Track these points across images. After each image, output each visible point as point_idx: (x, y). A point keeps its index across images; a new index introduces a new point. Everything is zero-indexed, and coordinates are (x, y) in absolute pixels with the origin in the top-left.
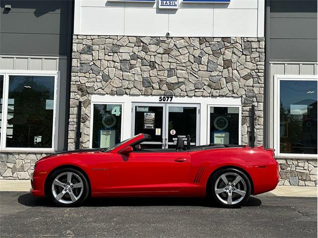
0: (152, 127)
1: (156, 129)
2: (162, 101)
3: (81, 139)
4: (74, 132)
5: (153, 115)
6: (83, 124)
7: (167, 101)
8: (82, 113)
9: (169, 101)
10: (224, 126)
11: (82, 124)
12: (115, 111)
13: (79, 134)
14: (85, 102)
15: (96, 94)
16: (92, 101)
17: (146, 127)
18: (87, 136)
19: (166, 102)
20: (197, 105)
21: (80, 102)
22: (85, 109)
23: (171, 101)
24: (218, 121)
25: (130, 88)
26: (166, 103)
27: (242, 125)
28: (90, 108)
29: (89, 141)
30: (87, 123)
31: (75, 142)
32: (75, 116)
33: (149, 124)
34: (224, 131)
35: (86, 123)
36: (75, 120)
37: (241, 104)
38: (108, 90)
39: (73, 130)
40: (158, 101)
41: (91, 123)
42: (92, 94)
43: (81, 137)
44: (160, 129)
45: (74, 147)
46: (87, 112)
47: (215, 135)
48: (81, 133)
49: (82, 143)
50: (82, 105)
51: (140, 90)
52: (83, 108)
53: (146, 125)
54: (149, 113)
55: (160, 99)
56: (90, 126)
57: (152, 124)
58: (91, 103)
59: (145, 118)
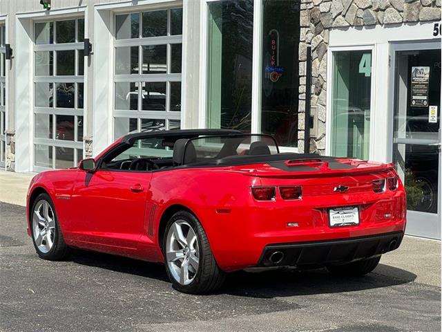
0: (425, 103)
1: (430, 107)
2: (439, 36)
4: (303, 116)
5: (426, 72)
6: (317, 97)
8: (315, 73)
12: (364, 66)
13: (307, 121)
14: (318, 48)
15: (335, 28)
16: (331, 44)
17: (414, 103)
18: (322, 124)
21: (308, 50)
22: (318, 63)
25: (383, 8)
28: (326, 60)
29: (324, 135)
31: (305, 138)
32: (305, 81)
33: (419, 94)
35: (321, 95)
36: (305, 89)
38: (351, 17)
39: (303, 112)
40: (432, 36)
41: (328, 95)
42: (330, 29)
43: (312, 127)
44: (436, 107)
45: (303, 146)
46: (321, 70)
48: (313, 118)
49: (314, 139)
50: (316, 55)
51: (399, 11)
52: (316, 64)
53: (414, 97)
54: (420, 68)
55: (436, 32)
56: (326, 102)
57: (424, 95)
58: (328, 48)
59: (413, 81)
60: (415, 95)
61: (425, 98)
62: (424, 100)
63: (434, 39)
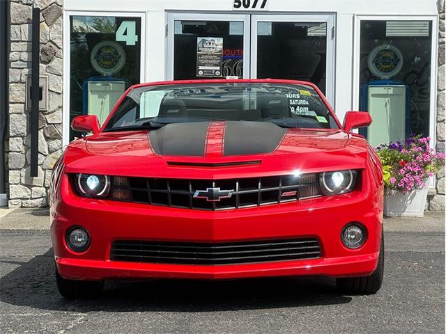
0: (218, 73)
1: (228, 77)
2: (242, 8)
3: (42, 104)
4: (23, 86)
5: (218, 43)
6: (45, 66)
7: (254, 6)
8: (42, 39)
9: (258, 8)
10: (393, 69)
11: (42, 67)
12: (125, 34)
13: (35, 92)
14: (47, 10)
16: (65, 7)
17: (201, 73)
18: (57, 95)
19: (250, 8)
20: (327, 16)
21: (36, 12)
22: (47, 28)
23: (263, 7)
24: (378, 56)
26: (251, 13)
27: (439, 65)
28: (61, 25)
29: (61, 107)
30: (55, 63)
31: (26, 112)
32: (24, 46)
33: (209, 64)
34: (394, 81)
35: (53, 64)
36: (25, 56)
37: (437, 12)
39: (21, 82)
40: (231, 8)
41: (64, 64)
43: (41, 99)
45: (24, 122)
46: (53, 35)
47: (373, 90)
48: (41, 89)
49: (44, 112)
50: (41, 18)
52: (44, 27)
53: (201, 68)
54: (209, 39)
55: (237, 4)
56: (62, 71)
57: (216, 65)
58: (64, 12)
59: (200, 51)
60: (203, 65)
61: (218, 68)
62: (216, 71)
63: (234, 11)
